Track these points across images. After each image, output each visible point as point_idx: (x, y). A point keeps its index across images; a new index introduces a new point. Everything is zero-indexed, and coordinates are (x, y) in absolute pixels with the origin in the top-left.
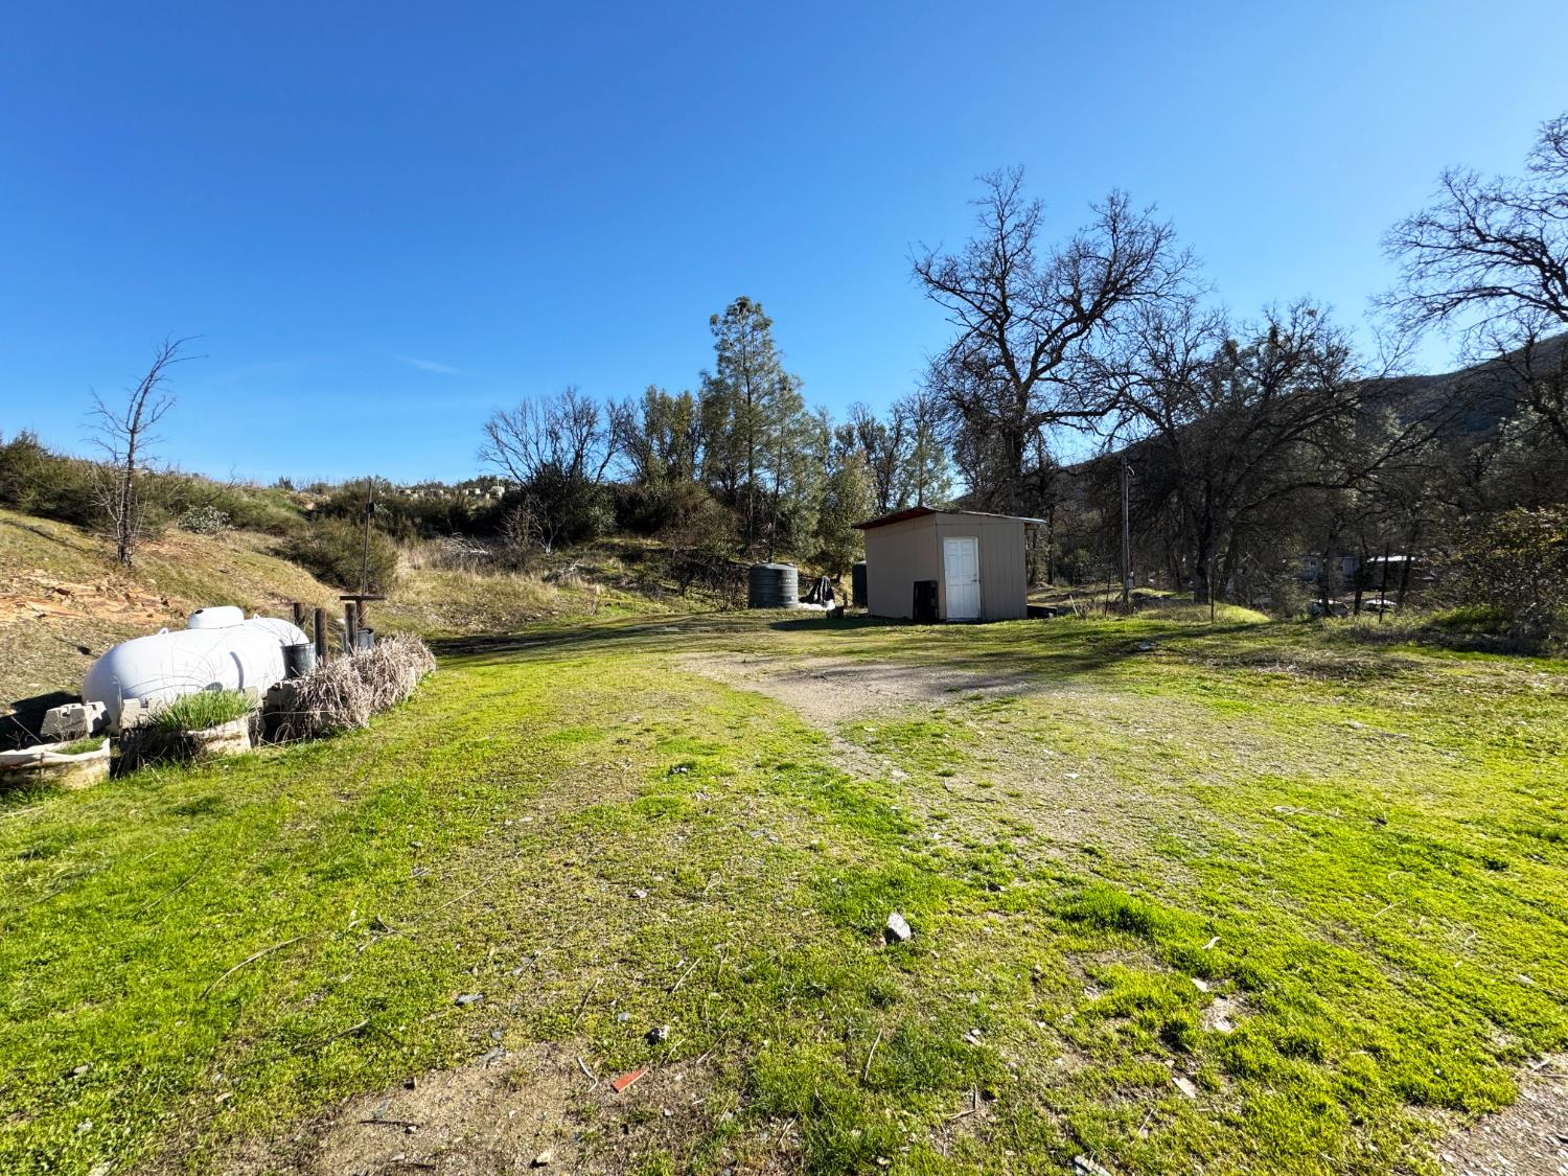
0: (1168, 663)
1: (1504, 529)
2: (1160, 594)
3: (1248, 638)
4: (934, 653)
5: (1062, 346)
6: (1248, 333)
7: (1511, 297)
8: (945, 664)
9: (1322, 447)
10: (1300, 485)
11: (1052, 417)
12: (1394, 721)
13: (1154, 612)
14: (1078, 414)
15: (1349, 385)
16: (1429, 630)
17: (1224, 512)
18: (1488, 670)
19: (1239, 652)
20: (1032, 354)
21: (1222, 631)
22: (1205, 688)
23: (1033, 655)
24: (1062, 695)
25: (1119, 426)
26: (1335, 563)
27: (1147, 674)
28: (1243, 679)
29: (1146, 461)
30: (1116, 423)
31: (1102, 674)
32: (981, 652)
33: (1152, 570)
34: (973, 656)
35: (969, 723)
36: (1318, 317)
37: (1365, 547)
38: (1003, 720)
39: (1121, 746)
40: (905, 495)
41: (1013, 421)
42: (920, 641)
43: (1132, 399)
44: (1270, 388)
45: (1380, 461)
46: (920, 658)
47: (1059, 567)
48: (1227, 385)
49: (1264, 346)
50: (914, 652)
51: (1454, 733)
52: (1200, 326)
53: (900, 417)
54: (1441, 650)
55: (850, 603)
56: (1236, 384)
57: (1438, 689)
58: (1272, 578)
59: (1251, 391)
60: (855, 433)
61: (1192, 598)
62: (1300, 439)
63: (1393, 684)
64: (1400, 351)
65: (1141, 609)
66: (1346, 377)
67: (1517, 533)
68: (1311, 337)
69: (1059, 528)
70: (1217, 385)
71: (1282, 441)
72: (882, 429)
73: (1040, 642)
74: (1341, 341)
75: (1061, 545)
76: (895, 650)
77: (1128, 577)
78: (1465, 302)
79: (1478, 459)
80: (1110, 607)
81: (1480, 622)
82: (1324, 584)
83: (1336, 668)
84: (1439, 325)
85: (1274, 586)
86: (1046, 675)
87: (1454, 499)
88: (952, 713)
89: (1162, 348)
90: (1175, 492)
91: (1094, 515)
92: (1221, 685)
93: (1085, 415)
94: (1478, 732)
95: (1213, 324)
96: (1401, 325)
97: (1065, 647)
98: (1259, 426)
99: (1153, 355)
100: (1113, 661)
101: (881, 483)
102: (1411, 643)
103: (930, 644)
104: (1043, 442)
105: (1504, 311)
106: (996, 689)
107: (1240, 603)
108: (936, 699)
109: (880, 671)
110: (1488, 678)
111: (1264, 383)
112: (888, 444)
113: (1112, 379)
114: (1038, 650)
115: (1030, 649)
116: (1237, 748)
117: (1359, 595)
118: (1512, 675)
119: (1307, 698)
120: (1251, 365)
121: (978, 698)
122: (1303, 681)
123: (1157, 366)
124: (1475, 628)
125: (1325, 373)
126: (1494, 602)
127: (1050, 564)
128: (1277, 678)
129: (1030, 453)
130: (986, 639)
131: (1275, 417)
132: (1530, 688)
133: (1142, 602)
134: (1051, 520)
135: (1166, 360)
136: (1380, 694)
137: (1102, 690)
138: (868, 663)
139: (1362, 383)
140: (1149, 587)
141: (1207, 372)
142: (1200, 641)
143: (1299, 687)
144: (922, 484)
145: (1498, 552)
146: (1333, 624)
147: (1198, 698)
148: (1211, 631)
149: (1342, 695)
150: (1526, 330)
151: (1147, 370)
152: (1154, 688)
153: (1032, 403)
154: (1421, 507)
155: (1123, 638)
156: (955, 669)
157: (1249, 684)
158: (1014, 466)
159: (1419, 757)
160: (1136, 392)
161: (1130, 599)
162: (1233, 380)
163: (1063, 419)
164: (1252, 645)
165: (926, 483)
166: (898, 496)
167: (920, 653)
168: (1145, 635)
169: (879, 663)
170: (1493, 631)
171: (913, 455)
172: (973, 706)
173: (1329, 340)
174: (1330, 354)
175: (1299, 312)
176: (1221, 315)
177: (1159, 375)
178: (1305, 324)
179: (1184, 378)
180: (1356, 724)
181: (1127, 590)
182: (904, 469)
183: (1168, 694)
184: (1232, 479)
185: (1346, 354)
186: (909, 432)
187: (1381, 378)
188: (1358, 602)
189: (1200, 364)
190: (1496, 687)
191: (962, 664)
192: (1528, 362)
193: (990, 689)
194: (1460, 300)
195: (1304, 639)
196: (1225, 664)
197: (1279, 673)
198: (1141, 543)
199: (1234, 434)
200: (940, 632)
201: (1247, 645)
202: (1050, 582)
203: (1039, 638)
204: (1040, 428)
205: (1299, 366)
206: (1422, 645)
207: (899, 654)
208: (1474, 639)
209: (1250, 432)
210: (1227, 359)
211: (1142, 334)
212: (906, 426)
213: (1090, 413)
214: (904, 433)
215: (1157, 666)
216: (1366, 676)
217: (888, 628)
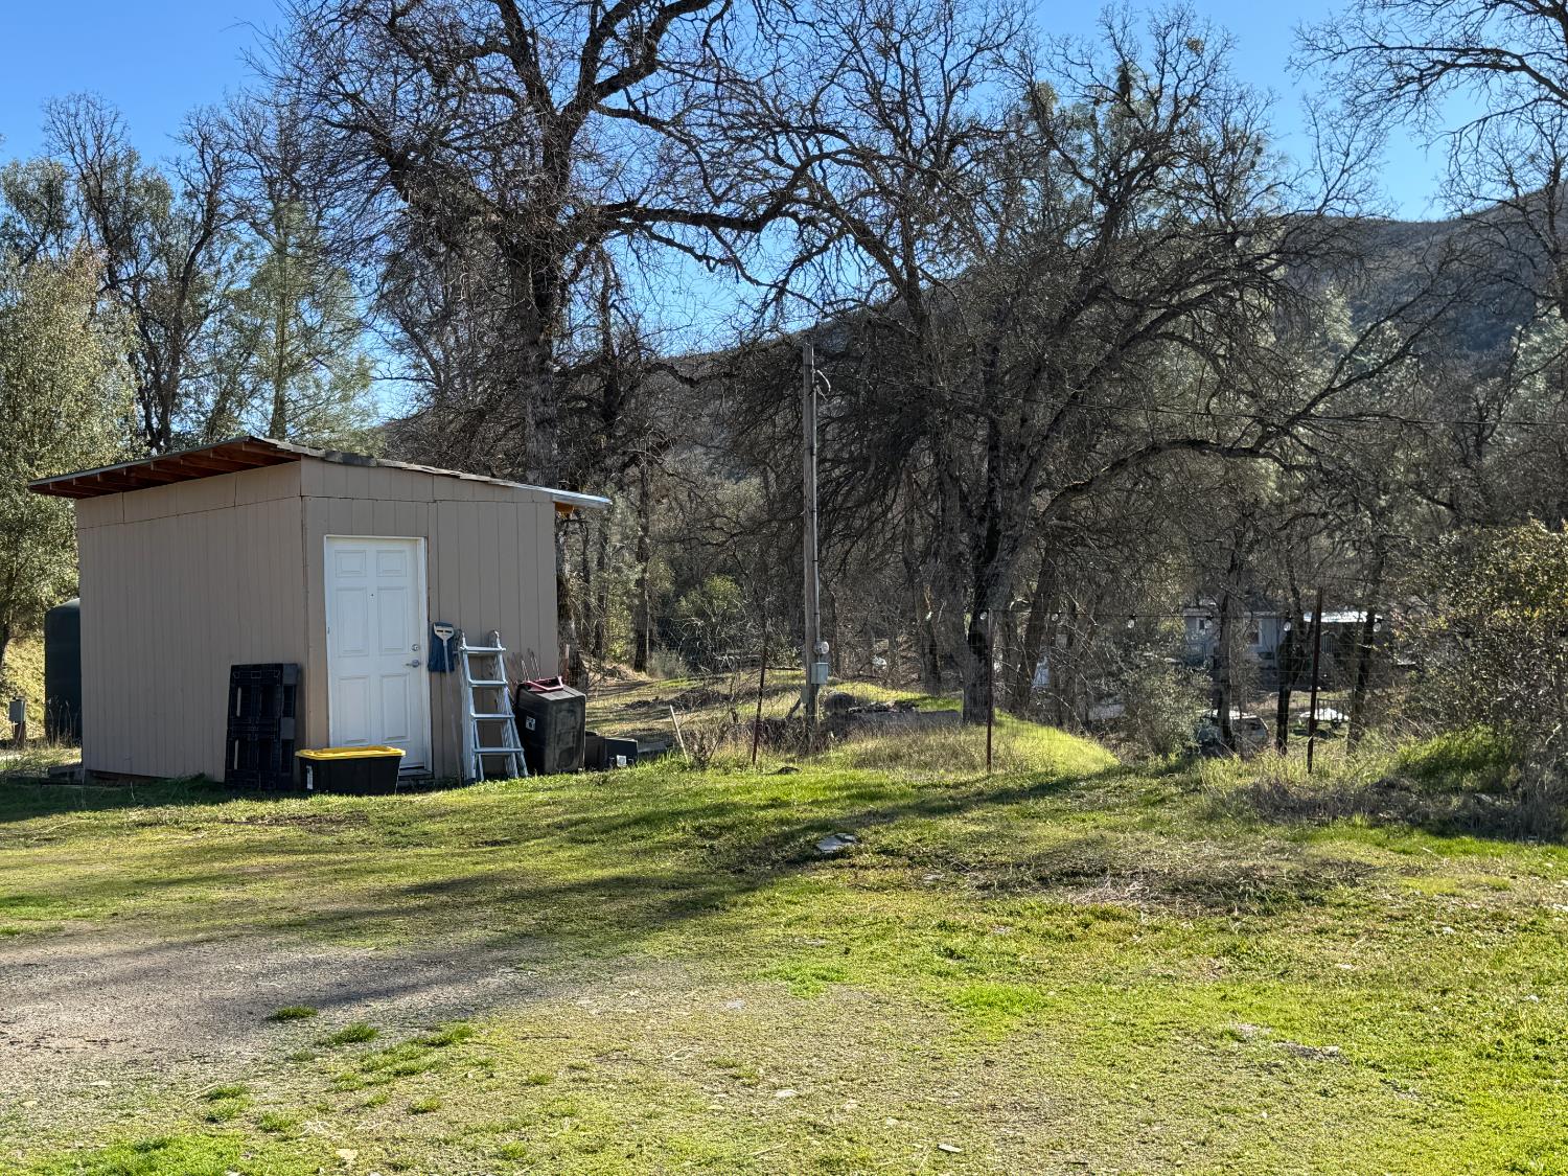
0: (880, 889)
1: (1512, 565)
2: (889, 697)
3: (1055, 814)
4: (261, 892)
5: (658, 29)
6: (1074, 70)
7: (1524, 76)
8: (291, 926)
9: (1213, 359)
10: (1174, 444)
11: (633, 217)
12: (1315, 1013)
13: (870, 744)
14: (696, 220)
15: (1263, 224)
16: (1391, 786)
17: (1024, 497)
18: (1484, 879)
19: (1031, 850)
20: (584, 37)
21: (1003, 796)
22: (951, 954)
23: (549, 882)
24: (605, 1001)
25: (799, 262)
26: (1243, 625)
27: (826, 923)
28: (1034, 925)
29: (860, 359)
30: (791, 257)
31: (719, 930)
32: (406, 881)
33: (880, 634)
34: (380, 896)
35: (315, 1126)
36: (1207, 58)
37: (1295, 592)
38: (420, 1101)
39: (728, 1149)
40: (231, 397)
41: (527, 216)
42: (227, 852)
43: (827, 196)
44: (1117, 209)
45: (1314, 403)
46: (213, 908)
47: (664, 622)
48: (1032, 190)
49: (1105, 107)
50: (200, 892)
51: (1419, 1034)
52: (976, 36)
53: (218, 161)
54: (1408, 834)
55: (35, 730)
56: (1050, 192)
57: (1399, 928)
58: (1126, 658)
59: (1079, 215)
60: (72, 192)
61: (959, 707)
62: (1171, 336)
63: (1324, 920)
64: (1352, 158)
65: (844, 736)
66: (1256, 204)
67: (1531, 574)
68: (1193, 100)
69: (663, 521)
70: (1013, 190)
71: (1135, 337)
72: (158, 191)
73: (575, 841)
74: (1249, 120)
75: (671, 562)
76: (138, 886)
77: (817, 656)
78: (1452, 72)
79: (1479, 409)
80: (768, 733)
81: (1476, 769)
82: (1221, 673)
83: (1219, 886)
84: (1413, 116)
85: (1130, 676)
86: (571, 942)
87: (1443, 493)
88: (269, 1096)
89: (893, 79)
90: (924, 442)
91: (751, 486)
92: (987, 943)
93: (713, 222)
94: (1459, 1029)
95: (1002, 37)
96: (1352, 102)
97: (637, 854)
98: (1093, 297)
99: (875, 88)
100: (751, 888)
101: (152, 355)
102: (1357, 819)
103: (257, 862)
104: (613, 285)
105: (1516, 102)
106: (422, 1000)
107: (1059, 719)
108: (229, 1049)
109: (65, 964)
110: (1483, 897)
111: (1103, 196)
112: (180, 240)
113: (782, 139)
114: (563, 864)
115: (544, 863)
116: (997, 1123)
117: (1284, 699)
118: (1521, 887)
119: (1156, 965)
120: (1080, 149)
121: (357, 1037)
122: (1155, 921)
123: (884, 121)
124: (1469, 780)
125: (1219, 188)
126: (1497, 724)
127: (639, 613)
128: (1105, 916)
129: (579, 312)
130: (427, 839)
131: (1125, 281)
132: (1547, 915)
133: (846, 717)
134: (644, 495)
135: (902, 108)
136: (1298, 947)
137: (707, 980)
138: (33, 938)
139: (1284, 220)
140: (871, 679)
141: (989, 152)
142: (952, 825)
143: (1149, 938)
144: (284, 370)
145: (1504, 613)
146: (1223, 773)
147: (929, 983)
148: (981, 798)
149: (1227, 952)
150: (1548, 148)
151: (864, 129)
152: (835, 962)
153: (582, 172)
154: (1391, 507)
155: (782, 822)
156: (313, 941)
157: (1047, 935)
158: (534, 343)
159: (1357, 1101)
160: (838, 181)
161: (820, 714)
162: (1045, 180)
163: (660, 227)
164: (1060, 832)
165: (296, 368)
166: (209, 400)
167: (218, 894)
168: (834, 813)
169: (72, 936)
170: (1494, 788)
171: (259, 280)
172: (338, 1063)
173: (1227, 114)
174: (1230, 147)
175: (1171, 40)
176: (1018, 17)
177: (885, 145)
178: (1182, 68)
179: (943, 157)
180: (1248, 1029)
181: (813, 688)
182: (229, 321)
183: (866, 977)
184: (1041, 417)
185: (1259, 151)
186: (244, 211)
187: (1320, 216)
188: (1283, 715)
189: (977, 130)
190: (1495, 917)
191: (338, 924)
192: (1552, 214)
193: (403, 1002)
194: (1447, 66)
195: (1162, 813)
196: (1003, 886)
197: (1108, 905)
198: (852, 567)
199: (1042, 311)
200: (297, 819)
201: (1051, 833)
202: (639, 666)
203: (577, 831)
204: (606, 245)
205: (1170, 166)
206: (1376, 824)
207: (147, 902)
208: (1465, 805)
209: (1073, 311)
210: (1032, 128)
211: (850, 31)
212: (237, 191)
213: (728, 222)
214: (230, 209)
215: (850, 896)
216: (1273, 901)
217: (135, 815)
